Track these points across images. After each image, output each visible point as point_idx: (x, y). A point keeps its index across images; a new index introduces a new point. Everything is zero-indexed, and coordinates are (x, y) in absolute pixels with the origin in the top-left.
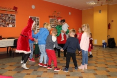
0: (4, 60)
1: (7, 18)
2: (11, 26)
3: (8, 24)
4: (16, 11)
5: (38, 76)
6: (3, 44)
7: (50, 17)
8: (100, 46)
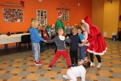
0: (13, 55)
1: (15, 14)
2: (19, 21)
3: (16, 19)
4: (23, 5)
5: (41, 75)
6: (11, 40)
7: (57, 9)
8: (110, 39)
